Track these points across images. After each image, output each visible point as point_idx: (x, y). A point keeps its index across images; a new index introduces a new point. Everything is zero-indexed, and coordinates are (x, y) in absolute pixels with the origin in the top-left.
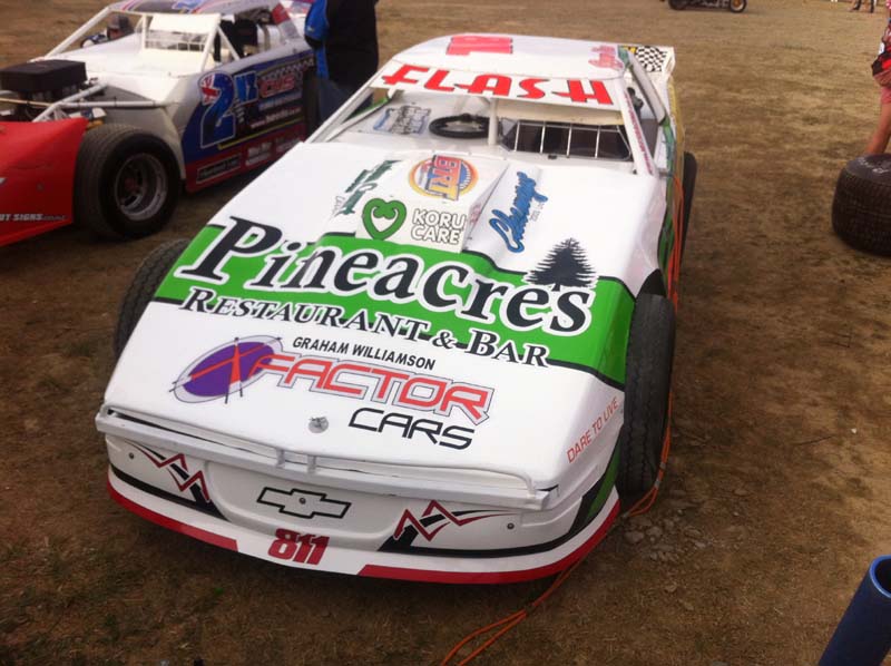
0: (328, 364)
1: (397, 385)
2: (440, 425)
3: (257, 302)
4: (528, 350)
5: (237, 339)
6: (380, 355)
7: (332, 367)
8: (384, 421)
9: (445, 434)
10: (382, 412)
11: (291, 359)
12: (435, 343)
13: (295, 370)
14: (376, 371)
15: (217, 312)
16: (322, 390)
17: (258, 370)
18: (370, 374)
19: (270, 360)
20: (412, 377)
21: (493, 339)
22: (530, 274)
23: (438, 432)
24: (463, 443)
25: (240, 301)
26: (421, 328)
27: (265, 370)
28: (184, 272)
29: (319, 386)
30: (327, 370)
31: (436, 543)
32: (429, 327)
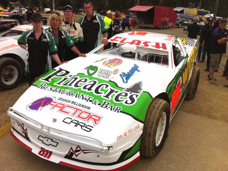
0: (64, 105)
1: (79, 112)
2: (85, 124)
3: (55, 88)
4: (116, 108)
5: (46, 96)
6: (77, 104)
7: (65, 106)
8: (72, 122)
9: (86, 127)
10: (72, 119)
11: (56, 103)
12: (93, 103)
13: (56, 106)
14: (75, 108)
15: (44, 89)
16: (60, 111)
17: (47, 104)
18: (73, 109)
19: (51, 102)
20: (83, 111)
21: (109, 104)
22: (126, 89)
23: (84, 126)
24: (89, 130)
25: (51, 87)
26: (91, 99)
27: (49, 105)
28: (42, 79)
29: (59, 110)
30: (63, 106)
31: (78, 158)
32: (93, 99)
